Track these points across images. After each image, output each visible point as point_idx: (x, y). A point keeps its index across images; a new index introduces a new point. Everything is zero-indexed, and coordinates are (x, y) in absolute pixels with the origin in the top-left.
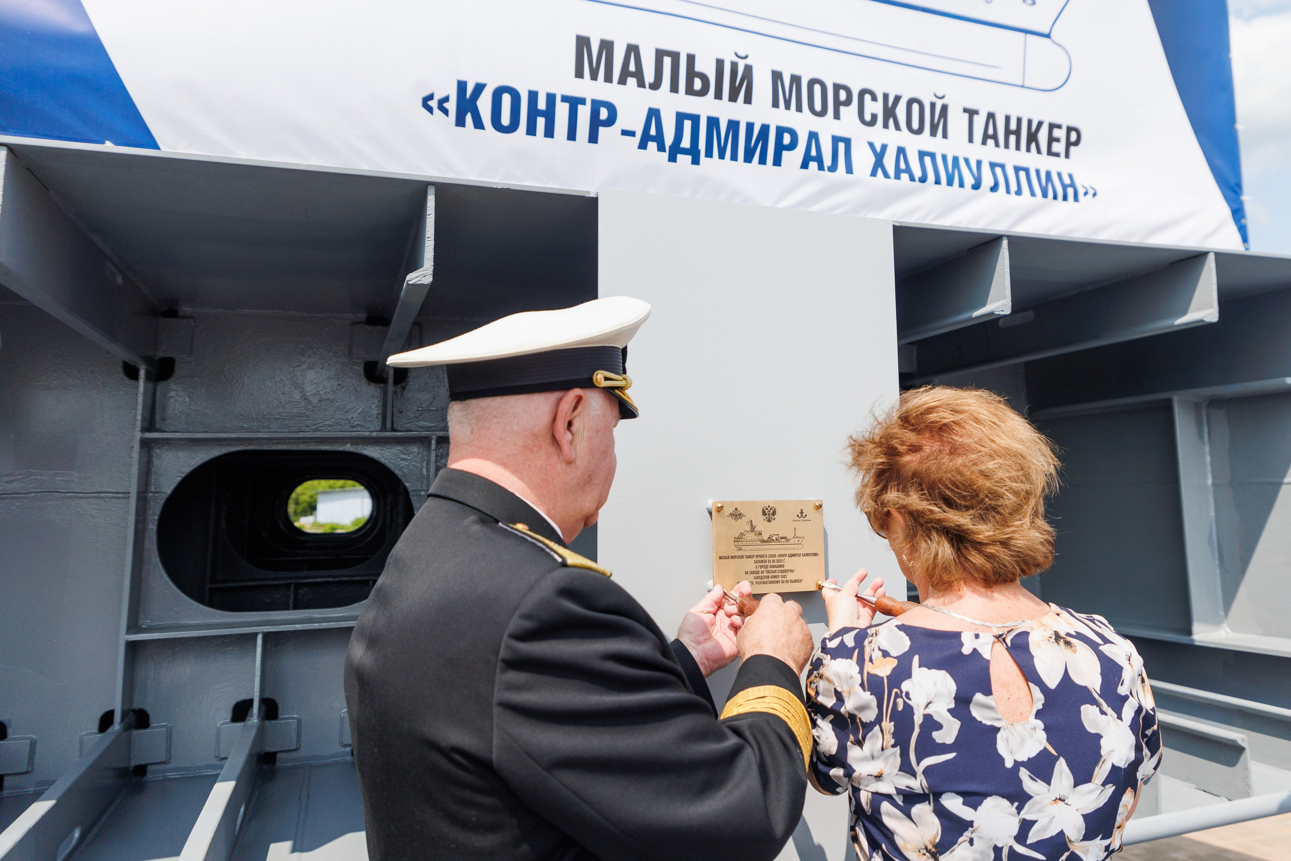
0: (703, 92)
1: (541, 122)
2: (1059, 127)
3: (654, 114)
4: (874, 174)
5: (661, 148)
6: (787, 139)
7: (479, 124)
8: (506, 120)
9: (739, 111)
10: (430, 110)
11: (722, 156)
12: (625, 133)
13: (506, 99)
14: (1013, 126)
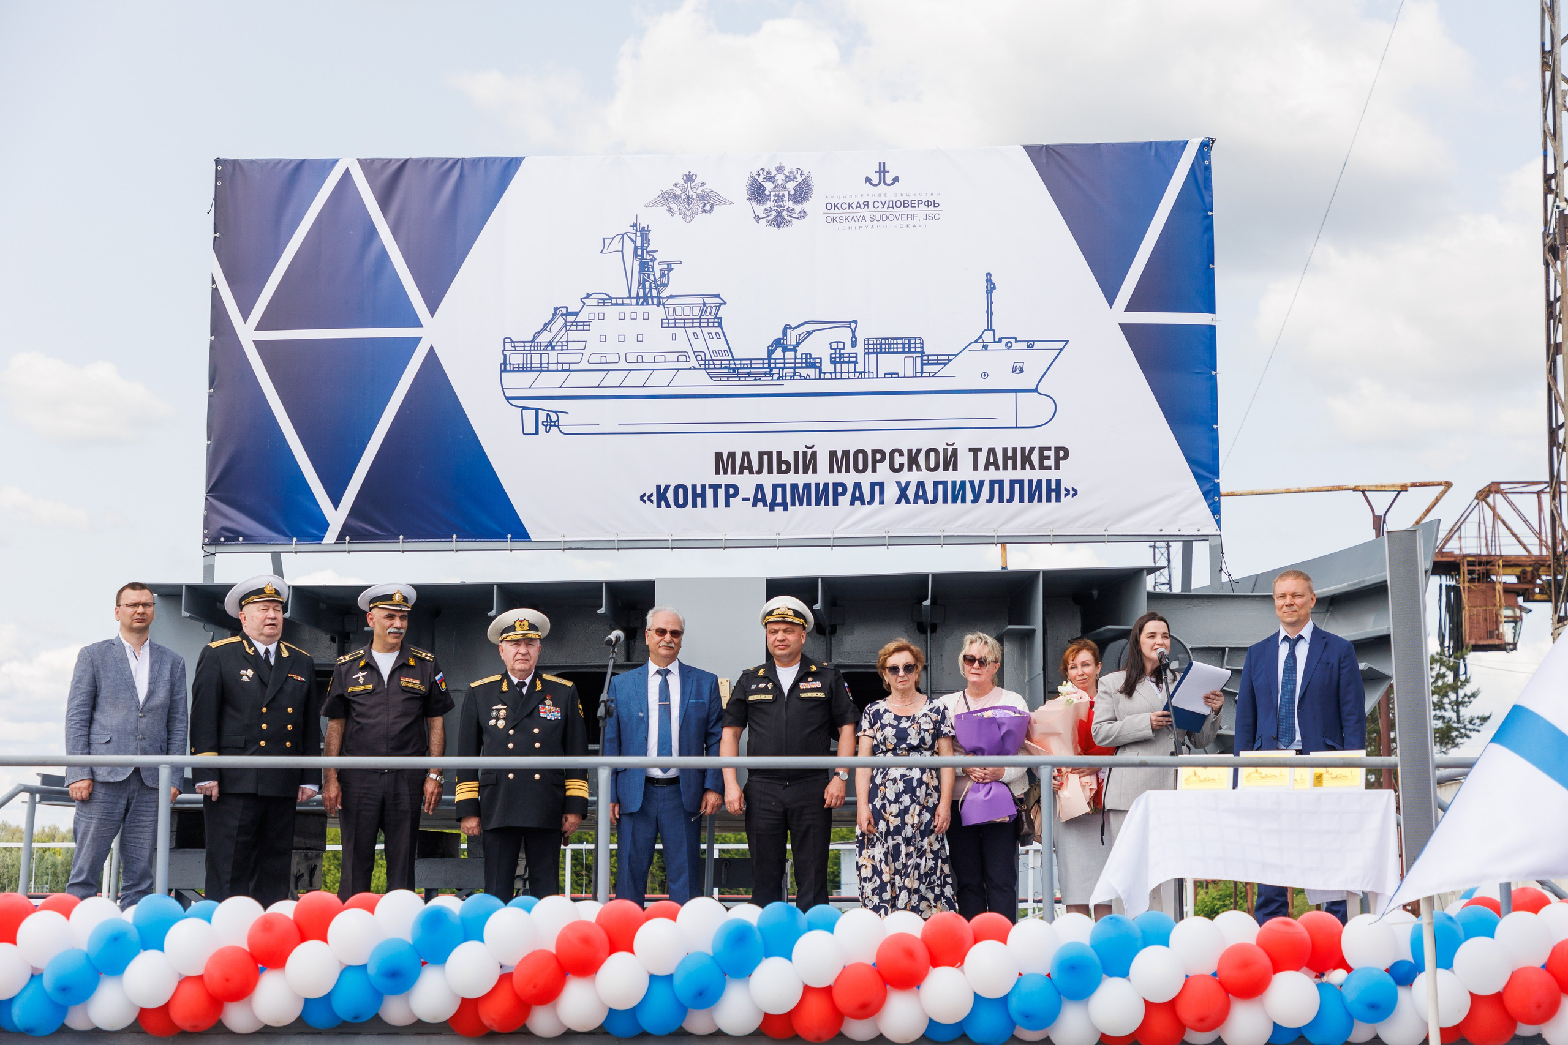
0: (787, 471)
1: (699, 500)
2: (1049, 449)
3: (760, 487)
4: (899, 502)
5: (765, 505)
6: (840, 489)
7: (668, 505)
8: (681, 501)
9: (810, 478)
10: (644, 501)
11: (801, 504)
12: (744, 499)
13: (681, 491)
14: (1010, 454)
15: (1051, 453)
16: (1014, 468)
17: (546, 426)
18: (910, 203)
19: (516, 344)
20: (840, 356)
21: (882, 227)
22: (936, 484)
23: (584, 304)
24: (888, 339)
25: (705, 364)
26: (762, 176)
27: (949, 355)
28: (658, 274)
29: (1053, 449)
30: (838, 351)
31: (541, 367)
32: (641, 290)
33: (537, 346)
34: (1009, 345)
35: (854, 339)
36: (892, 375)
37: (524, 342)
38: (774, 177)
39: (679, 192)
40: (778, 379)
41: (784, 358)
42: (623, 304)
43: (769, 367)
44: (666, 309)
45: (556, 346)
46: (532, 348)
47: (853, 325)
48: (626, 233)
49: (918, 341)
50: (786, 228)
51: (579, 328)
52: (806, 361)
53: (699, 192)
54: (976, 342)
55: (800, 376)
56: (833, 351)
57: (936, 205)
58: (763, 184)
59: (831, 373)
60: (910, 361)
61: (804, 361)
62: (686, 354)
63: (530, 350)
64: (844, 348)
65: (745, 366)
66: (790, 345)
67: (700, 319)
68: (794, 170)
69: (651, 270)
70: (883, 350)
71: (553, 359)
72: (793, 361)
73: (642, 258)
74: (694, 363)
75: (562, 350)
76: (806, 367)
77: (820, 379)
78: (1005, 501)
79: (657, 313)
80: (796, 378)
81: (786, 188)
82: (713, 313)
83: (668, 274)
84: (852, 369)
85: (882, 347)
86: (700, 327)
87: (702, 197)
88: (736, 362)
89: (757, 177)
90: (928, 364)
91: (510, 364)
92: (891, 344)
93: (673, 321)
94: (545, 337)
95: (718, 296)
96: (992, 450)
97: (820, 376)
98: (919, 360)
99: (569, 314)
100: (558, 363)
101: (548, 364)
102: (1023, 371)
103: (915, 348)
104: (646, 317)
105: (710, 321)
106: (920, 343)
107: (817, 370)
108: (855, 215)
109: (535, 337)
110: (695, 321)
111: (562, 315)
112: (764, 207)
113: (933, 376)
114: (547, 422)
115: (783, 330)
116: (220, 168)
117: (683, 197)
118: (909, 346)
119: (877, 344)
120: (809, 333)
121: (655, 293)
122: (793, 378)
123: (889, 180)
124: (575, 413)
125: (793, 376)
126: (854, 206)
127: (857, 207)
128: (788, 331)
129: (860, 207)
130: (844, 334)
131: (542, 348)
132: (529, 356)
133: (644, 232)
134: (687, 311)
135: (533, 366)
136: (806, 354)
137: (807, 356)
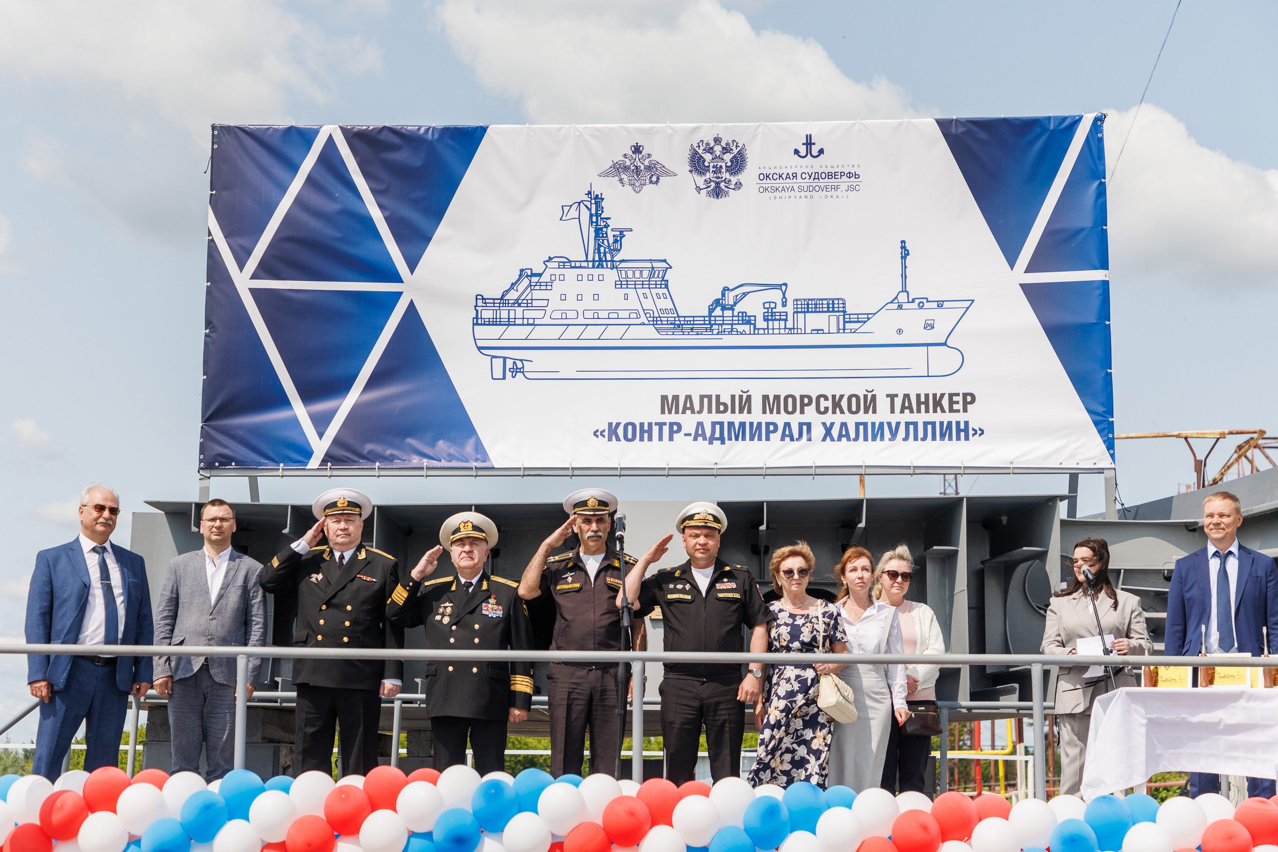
0: (725, 411)
1: (646, 435)
2: (958, 395)
3: (700, 424)
4: (824, 439)
5: (705, 439)
6: (772, 428)
7: (618, 439)
8: (630, 437)
9: (745, 418)
10: (597, 436)
11: (737, 439)
12: (686, 435)
13: (630, 427)
14: (923, 399)
15: (960, 399)
16: (927, 411)
17: (512, 372)
18: (833, 175)
19: (487, 301)
20: (772, 314)
21: (809, 197)
22: (857, 425)
23: (547, 266)
24: (814, 299)
25: (653, 321)
26: (702, 148)
27: (868, 314)
28: (611, 240)
29: (961, 395)
30: (770, 310)
31: (509, 321)
32: (597, 255)
33: (505, 303)
34: (921, 305)
35: (784, 300)
36: (818, 331)
37: (494, 299)
38: (712, 148)
39: (628, 163)
40: (718, 334)
41: (723, 316)
42: (580, 267)
43: (710, 324)
44: (619, 272)
45: (522, 303)
46: (501, 305)
47: (784, 288)
48: (582, 201)
49: (841, 302)
50: (723, 199)
51: (542, 288)
52: (743, 318)
53: (646, 163)
54: (892, 302)
55: (737, 331)
56: (766, 310)
57: (857, 176)
58: (703, 155)
59: (764, 329)
60: (833, 320)
61: (740, 318)
62: (637, 312)
63: (500, 307)
64: (775, 308)
65: (689, 323)
66: (728, 305)
67: (649, 281)
68: (730, 142)
69: (605, 235)
70: (810, 310)
71: (519, 314)
72: (731, 319)
73: (597, 225)
74: (643, 319)
75: (527, 307)
76: (743, 324)
77: (754, 334)
78: (919, 439)
79: (611, 275)
80: (733, 333)
81: (723, 159)
82: (660, 276)
83: (621, 240)
84: (782, 326)
85: (809, 306)
86: (649, 288)
87: (648, 168)
88: (681, 319)
89: (697, 149)
90: (850, 322)
91: (481, 318)
92: (817, 304)
93: (626, 283)
94: (513, 295)
95: (665, 261)
96: (907, 396)
97: (754, 331)
98: (841, 318)
99: (533, 275)
100: (523, 318)
101: (515, 318)
102: (933, 328)
103: (838, 307)
104: (601, 278)
105: (658, 283)
106: (843, 304)
107: (752, 326)
108: (784, 185)
109: (503, 295)
110: (644, 283)
111: (527, 276)
112: (704, 178)
113: (854, 332)
114: (513, 368)
115: (722, 291)
116: (216, 133)
117: (632, 168)
118: (833, 306)
119: (804, 304)
120: (745, 294)
121: (609, 257)
122: (730, 333)
123: (815, 153)
124: (538, 361)
125: (731, 332)
126: (784, 176)
127: (786, 178)
128: (726, 292)
129: (789, 178)
130: (775, 296)
131: (510, 305)
132: (498, 311)
133: (598, 200)
134: (637, 274)
135: (502, 320)
136: (742, 313)
137: (743, 315)
